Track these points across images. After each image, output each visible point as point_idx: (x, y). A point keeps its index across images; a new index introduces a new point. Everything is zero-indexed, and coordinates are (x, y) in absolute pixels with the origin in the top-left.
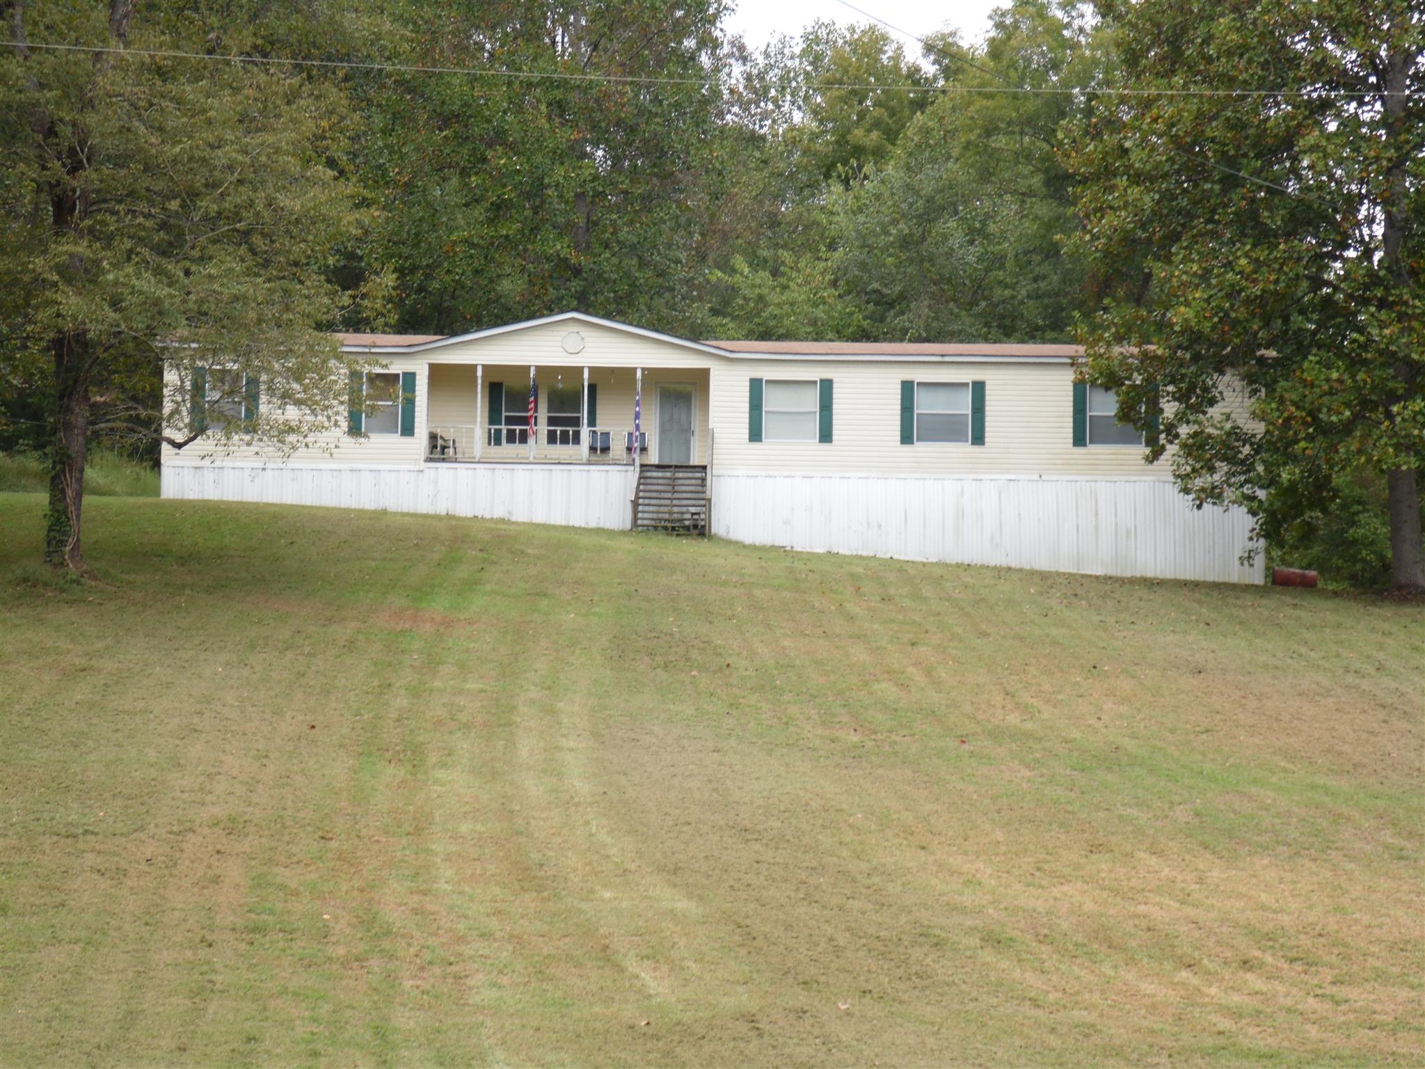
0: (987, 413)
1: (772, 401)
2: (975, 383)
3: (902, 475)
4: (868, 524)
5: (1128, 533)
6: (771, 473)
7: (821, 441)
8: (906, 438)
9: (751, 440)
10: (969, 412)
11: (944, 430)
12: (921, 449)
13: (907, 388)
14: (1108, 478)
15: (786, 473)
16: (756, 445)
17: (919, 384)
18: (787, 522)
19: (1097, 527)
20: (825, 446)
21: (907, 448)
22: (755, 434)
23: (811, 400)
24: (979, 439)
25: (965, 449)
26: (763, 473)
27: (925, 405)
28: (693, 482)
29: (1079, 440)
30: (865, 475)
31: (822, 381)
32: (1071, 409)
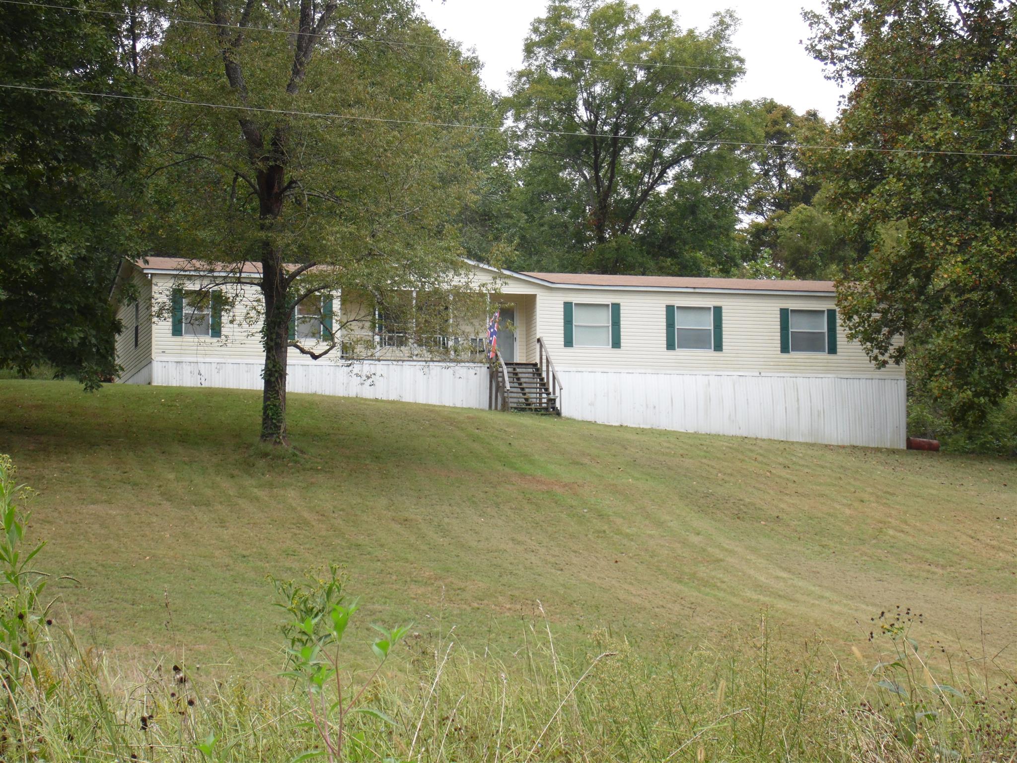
0: (724, 329)
1: (579, 317)
2: (715, 308)
3: (668, 372)
4: (647, 406)
5: (819, 412)
6: (580, 369)
7: (613, 347)
8: (670, 346)
9: (566, 345)
10: (712, 328)
11: (695, 340)
12: (681, 354)
13: (670, 310)
14: (804, 375)
15: (590, 370)
16: (569, 349)
17: (678, 307)
18: (591, 404)
19: (798, 409)
20: (616, 351)
21: (671, 352)
22: (568, 342)
23: (605, 319)
24: (718, 347)
25: (709, 354)
26: (574, 369)
27: (682, 322)
28: (527, 375)
29: (785, 349)
30: (643, 371)
31: (613, 304)
32: (779, 327)
